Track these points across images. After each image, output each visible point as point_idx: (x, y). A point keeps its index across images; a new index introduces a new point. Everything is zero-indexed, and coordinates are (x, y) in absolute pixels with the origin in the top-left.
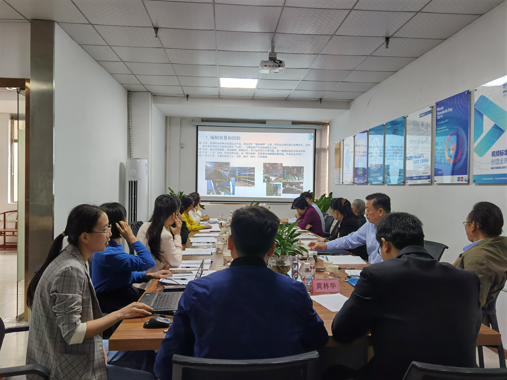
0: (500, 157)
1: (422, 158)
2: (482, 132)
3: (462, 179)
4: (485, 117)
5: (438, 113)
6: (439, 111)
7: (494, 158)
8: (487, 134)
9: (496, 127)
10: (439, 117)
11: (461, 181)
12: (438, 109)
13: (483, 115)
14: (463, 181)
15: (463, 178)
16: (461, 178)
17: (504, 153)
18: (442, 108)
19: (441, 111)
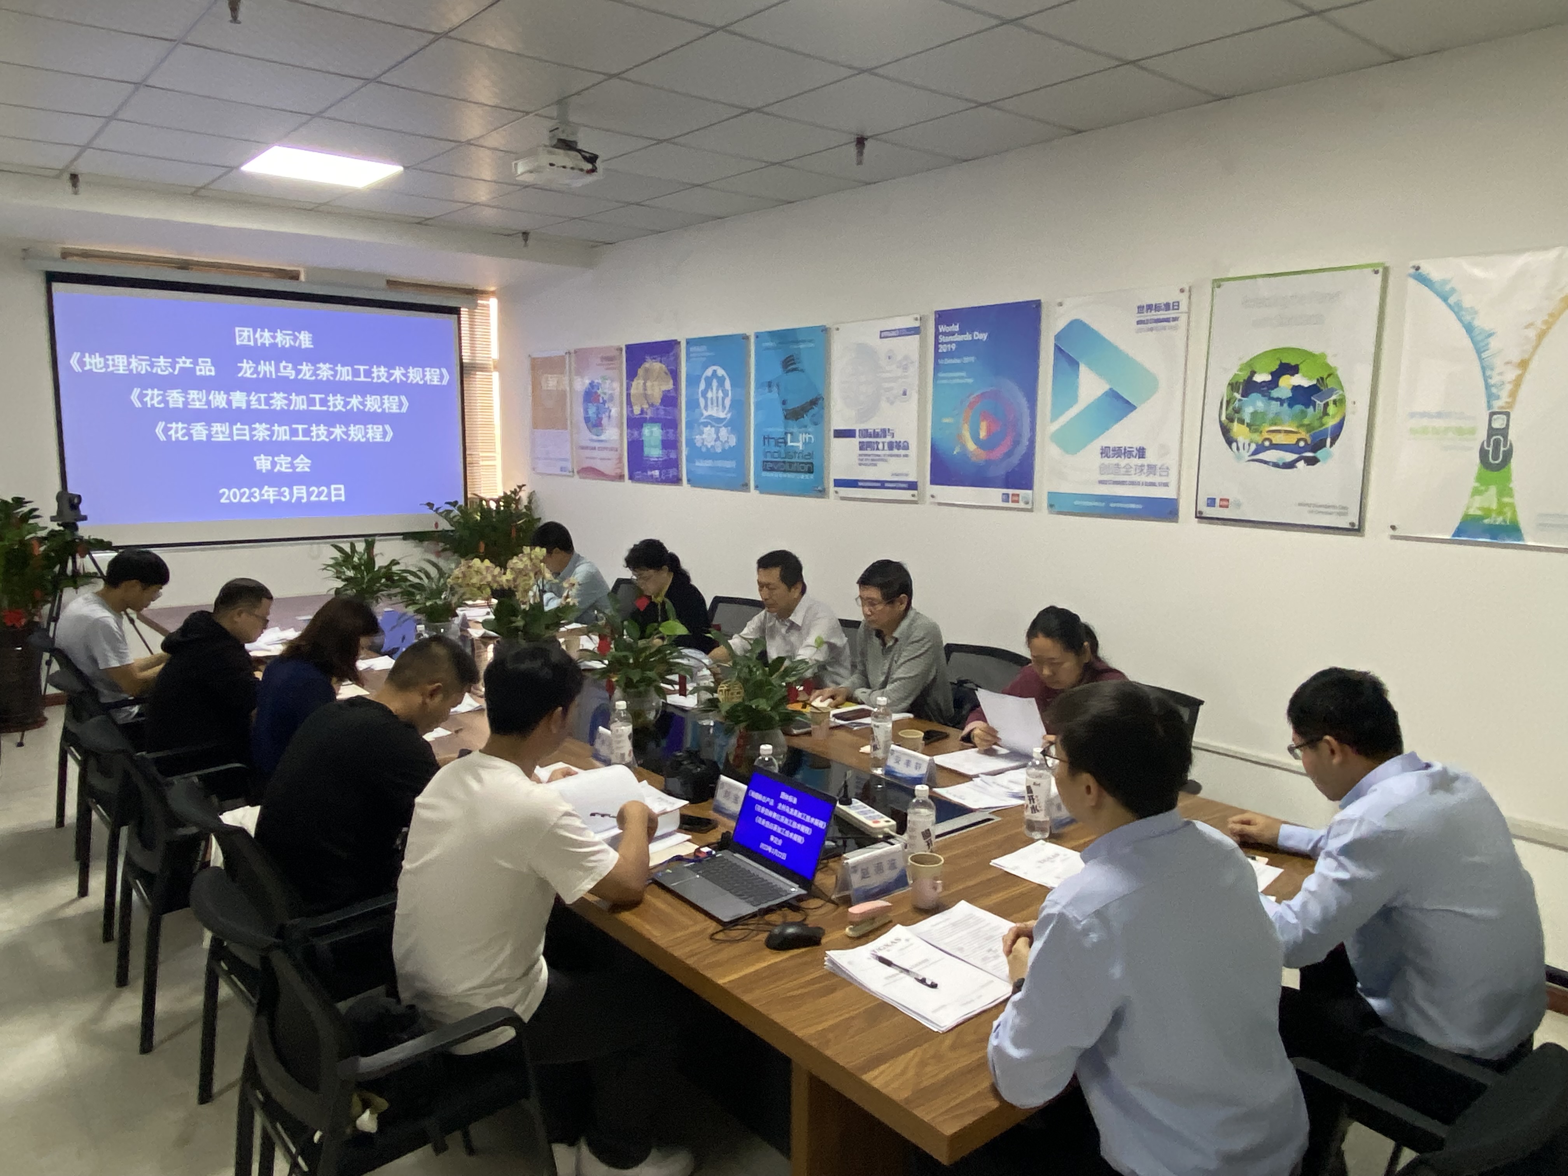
0: (1123, 461)
1: (888, 439)
2: (1074, 400)
3: (1016, 498)
4: (1083, 368)
5: (942, 339)
6: (946, 334)
7: (1106, 461)
8: (1088, 408)
9: (1113, 396)
10: (943, 349)
11: (1013, 502)
12: (942, 328)
13: (1078, 364)
14: (1018, 502)
15: (1018, 495)
16: (1013, 495)
17: (1134, 454)
18: (956, 328)
19: (952, 334)
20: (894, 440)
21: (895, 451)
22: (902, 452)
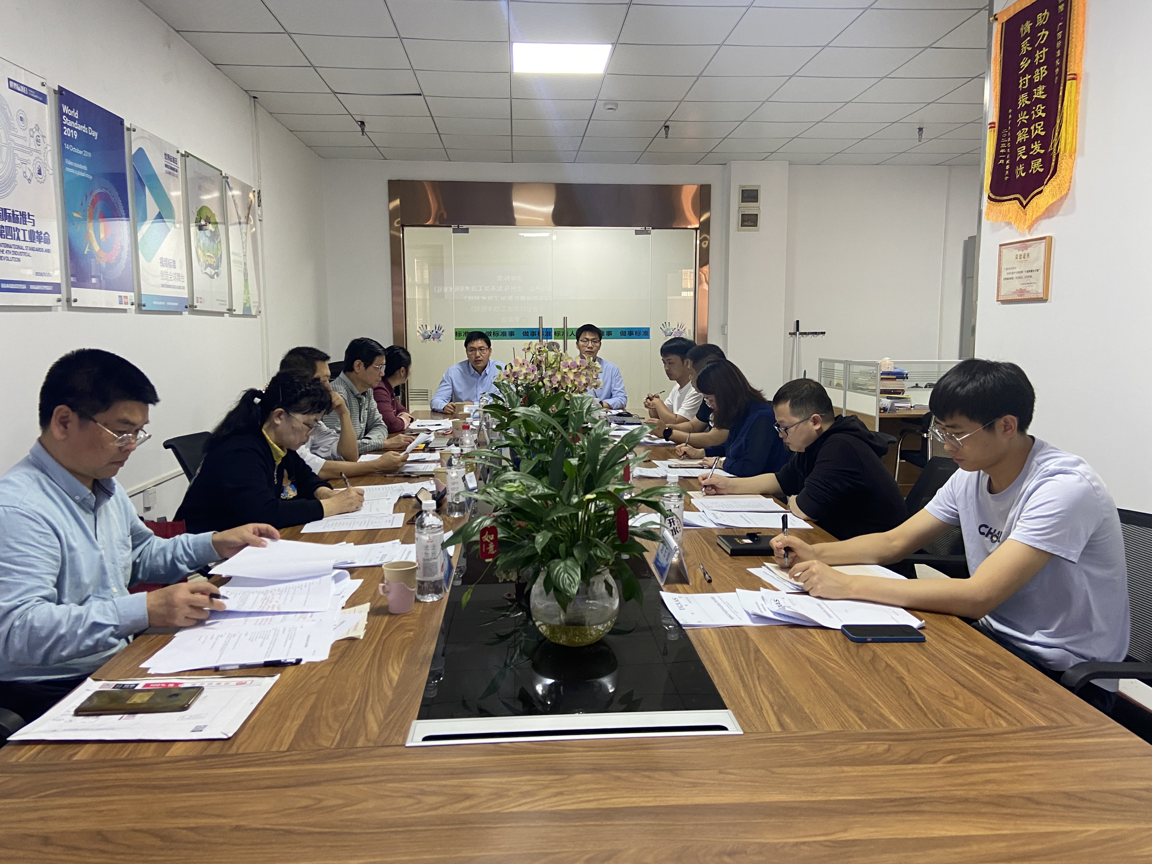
0: (168, 270)
1: (29, 227)
3: (126, 300)
5: (65, 120)
6: (68, 117)
7: (163, 269)
10: (66, 131)
11: (125, 303)
12: (65, 109)
13: (144, 186)
14: (127, 303)
15: (127, 297)
16: (124, 297)
18: (76, 115)
19: (74, 119)
20: (35, 229)
21: (37, 245)
22: (43, 245)
